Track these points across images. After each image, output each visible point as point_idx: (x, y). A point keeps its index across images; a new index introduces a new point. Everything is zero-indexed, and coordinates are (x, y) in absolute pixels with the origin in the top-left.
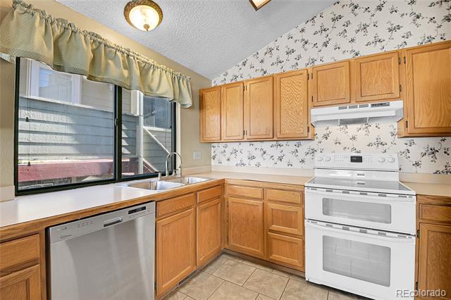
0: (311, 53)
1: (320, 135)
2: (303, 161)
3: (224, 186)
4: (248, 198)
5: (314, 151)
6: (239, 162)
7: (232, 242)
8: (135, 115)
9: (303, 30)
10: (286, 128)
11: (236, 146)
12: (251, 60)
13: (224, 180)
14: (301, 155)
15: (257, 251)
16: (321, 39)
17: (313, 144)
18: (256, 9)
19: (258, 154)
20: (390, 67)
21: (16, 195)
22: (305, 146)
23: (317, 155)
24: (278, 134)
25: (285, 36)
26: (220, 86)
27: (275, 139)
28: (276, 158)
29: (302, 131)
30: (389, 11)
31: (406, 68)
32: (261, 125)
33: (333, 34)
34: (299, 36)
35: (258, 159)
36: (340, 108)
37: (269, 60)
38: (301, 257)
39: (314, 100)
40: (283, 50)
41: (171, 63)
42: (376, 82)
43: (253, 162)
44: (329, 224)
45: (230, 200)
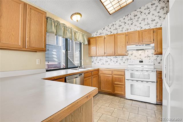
0: (127, 27)
1: (130, 54)
2: (124, 63)
3: (99, 71)
4: (107, 74)
5: (128, 59)
6: (102, 63)
7: (102, 89)
8: (60, 46)
9: (124, 19)
10: (119, 52)
11: (101, 58)
12: (106, 28)
13: (99, 69)
14: (124, 60)
15: (110, 91)
16: (130, 22)
17: (127, 57)
18: (110, 14)
19: (109, 60)
20: (151, 33)
21: (46, 71)
22: (125, 57)
23: (129, 60)
24: (116, 54)
25: (118, 20)
26: (96, 37)
27: (115, 55)
28: (115, 62)
29: (124, 53)
30: (152, 15)
31: (155, 34)
32: (111, 50)
33: (134, 21)
34: (123, 21)
35: (109, 62)
36: (136, 46)
37: (113, 28)
38: (124, 91)
39: (128, 43)
40: (118, 25)
41: (82, 30)
42: (147, 38)
43: (107, 63)
44: (133, 80)
45: (101, 75)
